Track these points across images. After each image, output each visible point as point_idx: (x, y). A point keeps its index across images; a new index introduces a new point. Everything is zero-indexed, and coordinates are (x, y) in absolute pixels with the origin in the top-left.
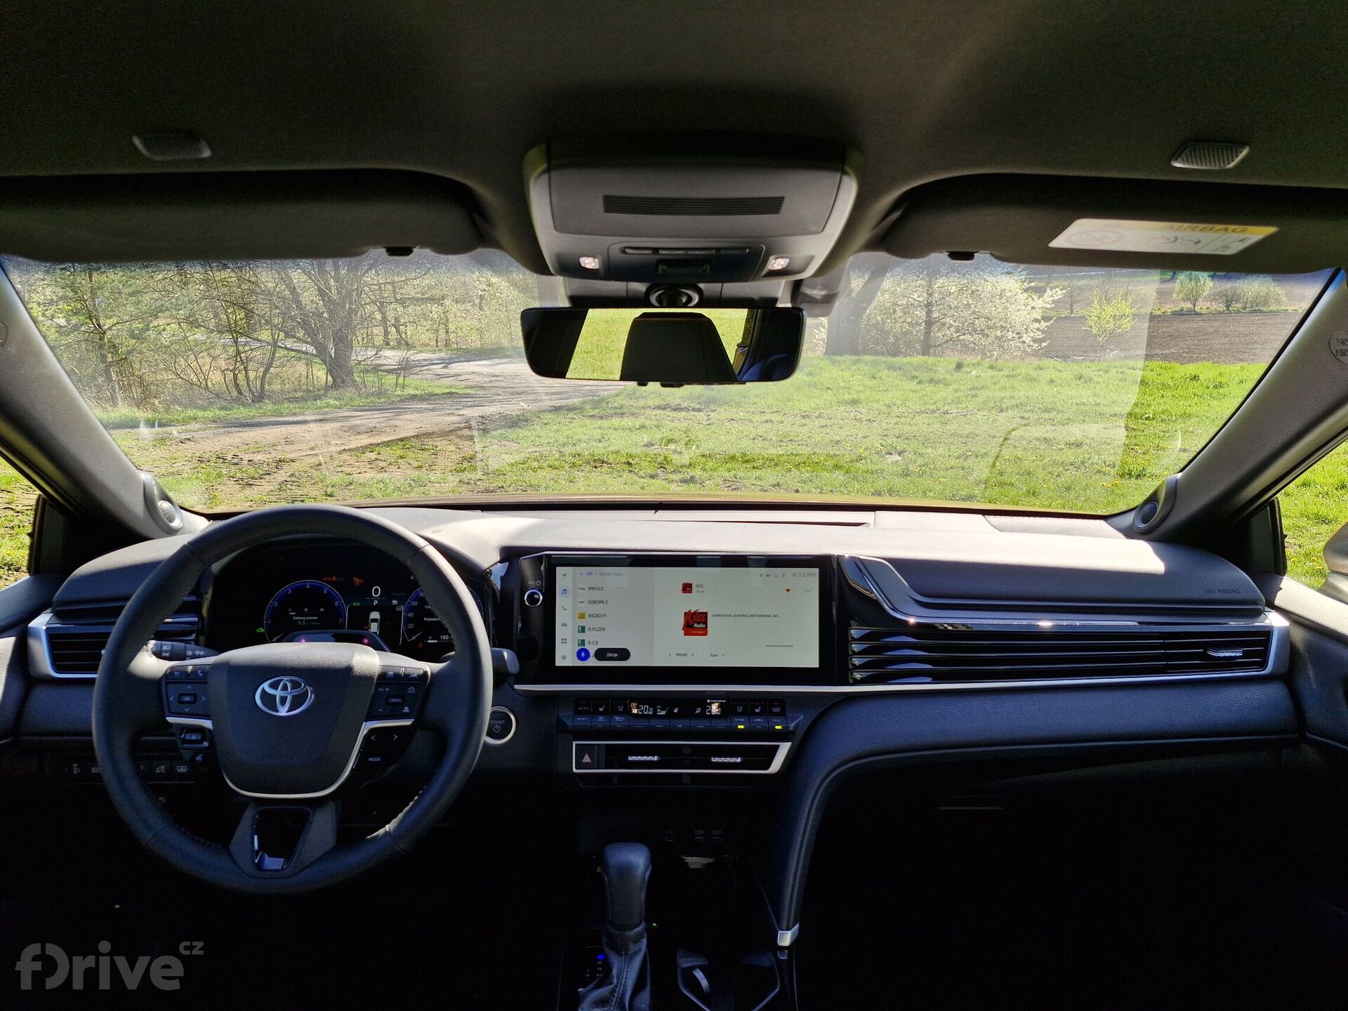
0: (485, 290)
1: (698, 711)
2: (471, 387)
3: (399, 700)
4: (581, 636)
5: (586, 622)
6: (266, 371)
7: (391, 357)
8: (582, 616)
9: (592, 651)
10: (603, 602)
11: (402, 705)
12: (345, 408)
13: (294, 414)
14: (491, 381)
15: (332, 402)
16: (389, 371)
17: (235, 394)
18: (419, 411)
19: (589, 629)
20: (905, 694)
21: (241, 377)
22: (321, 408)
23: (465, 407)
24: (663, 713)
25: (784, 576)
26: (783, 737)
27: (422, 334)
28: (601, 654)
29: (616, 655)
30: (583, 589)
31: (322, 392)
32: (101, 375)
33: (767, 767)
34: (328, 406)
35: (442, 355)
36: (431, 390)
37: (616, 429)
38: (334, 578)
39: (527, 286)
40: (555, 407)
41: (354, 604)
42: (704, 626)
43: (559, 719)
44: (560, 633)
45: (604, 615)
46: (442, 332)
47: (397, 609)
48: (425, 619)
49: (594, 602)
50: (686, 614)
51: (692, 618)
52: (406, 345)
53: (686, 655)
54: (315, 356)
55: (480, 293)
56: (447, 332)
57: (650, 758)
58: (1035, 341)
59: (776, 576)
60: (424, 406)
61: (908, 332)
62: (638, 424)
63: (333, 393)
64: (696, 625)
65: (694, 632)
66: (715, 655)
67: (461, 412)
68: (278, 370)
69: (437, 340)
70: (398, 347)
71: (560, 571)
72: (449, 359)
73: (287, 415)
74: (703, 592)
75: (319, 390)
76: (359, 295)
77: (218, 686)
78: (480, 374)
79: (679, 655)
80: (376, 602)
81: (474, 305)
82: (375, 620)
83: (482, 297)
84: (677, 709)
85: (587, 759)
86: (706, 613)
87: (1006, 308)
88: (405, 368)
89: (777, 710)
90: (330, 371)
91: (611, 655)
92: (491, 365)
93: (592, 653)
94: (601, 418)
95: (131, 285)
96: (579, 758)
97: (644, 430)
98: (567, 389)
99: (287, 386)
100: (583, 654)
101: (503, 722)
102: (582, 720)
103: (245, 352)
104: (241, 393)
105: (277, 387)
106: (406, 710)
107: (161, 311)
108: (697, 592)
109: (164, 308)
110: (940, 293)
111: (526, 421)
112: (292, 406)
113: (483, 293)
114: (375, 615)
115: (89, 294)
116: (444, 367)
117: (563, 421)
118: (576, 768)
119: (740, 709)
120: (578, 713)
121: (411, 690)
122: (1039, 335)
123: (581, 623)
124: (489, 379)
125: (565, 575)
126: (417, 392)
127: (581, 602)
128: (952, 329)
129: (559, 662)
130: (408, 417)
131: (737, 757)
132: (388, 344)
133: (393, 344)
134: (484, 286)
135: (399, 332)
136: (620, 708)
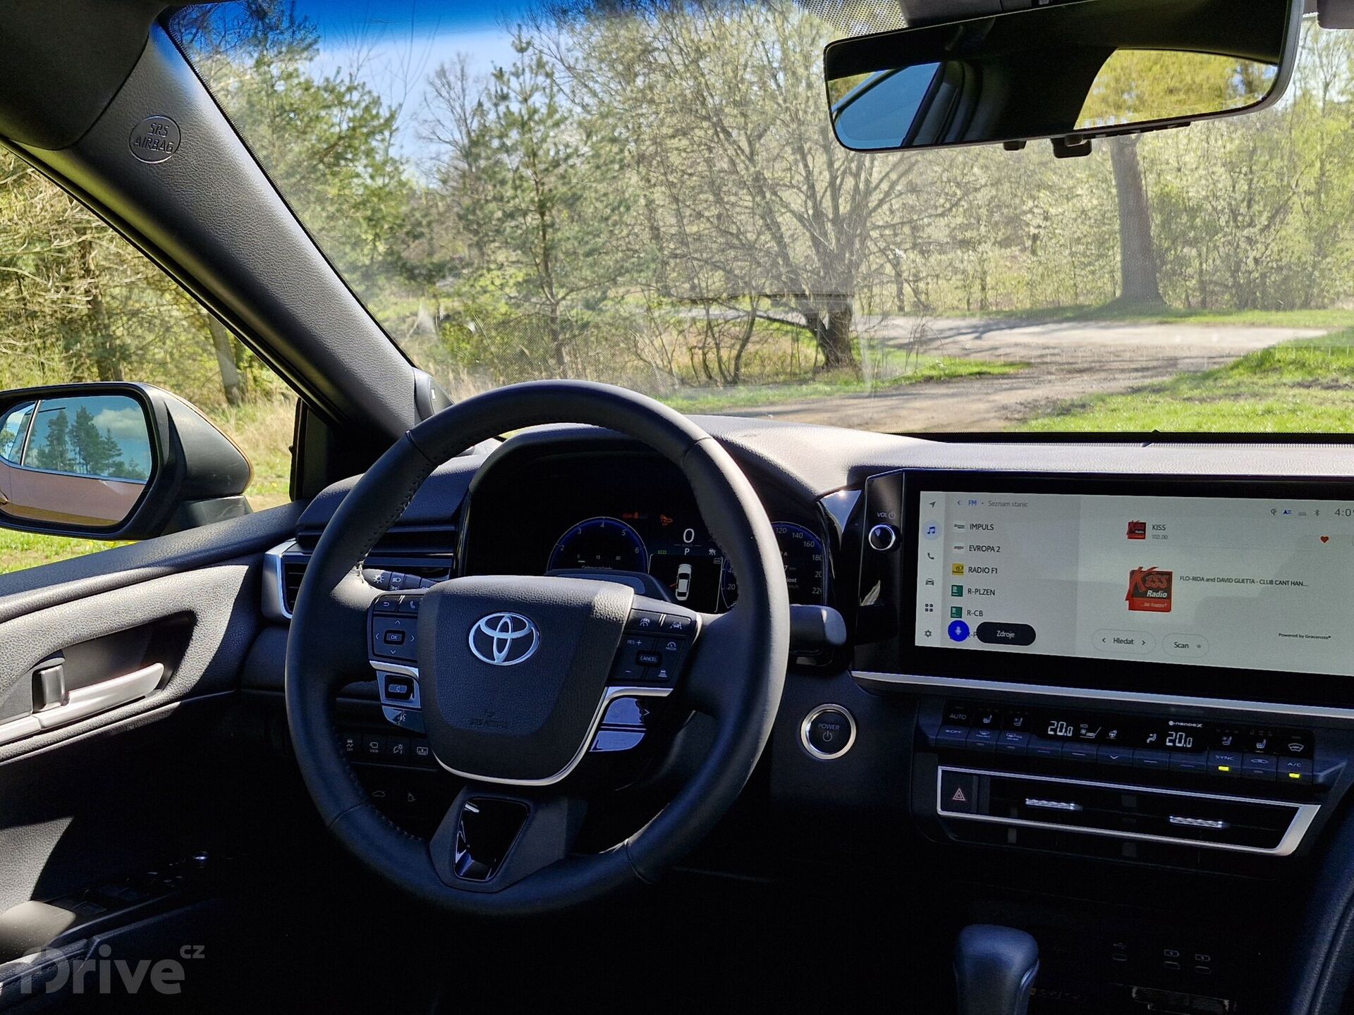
0: (1039, 227)
1: (1152, 738)
2: (1012, 364)
3: (653, 659)
4: (957, 602)
5: (965, 580)
6: (743, 346)
7: (902, 327)
8: (958, 570)
9: (973, 624)
10: (993, 549)
11: (658, 666)
12: (837, 395)
13: (772, 404)
14: (1042, 356)
15: (821, 387)
16: (900, 347)
17: (703, 378)
18: (933, 397)
19: (970, 591)
21: (711, 356)
22: (806, 395)
23: (996, 391)
24: (1091, 735)
25: (1317, 513)
27: (946, 292)
28: (987, 631)
29: (1011, 635)
30: (961, 527)
31: (810, 375)
32: (552, 357)
33: (1273, 844)
34: (816, 392)
35: (975, 321)
36: (953, 369)
37: (1223, 416)
38: (636, 515)
39: (1103, 216)
40: (1132, 388)
41: (659, 552)
42: (1165, 595)
43: (918, 728)
44: (924, 594)
45: (995, 570)
46: (977, 287)
47: (715, 562)
49: (979, 548)
50: (1133, 573)
51: (1144, 581)
52: (923, 308)
53: (1131, 642)
54: (804, 327)
55: (1033, 231)
56: (983, 289)
57: (1063, 805)
59: (1302, 514)
60: (942, 390)
62: (1260, 407)
63: (824, 376)
64: (1150, 593)
65: (1147, 605)
66: (1184, 646)
67: (992, 398)
68: (758, 347)
69: (968, 300)
70: (915, 314)
71: (926, 497)
72: (984, 326)
73: (764, 404)
74: (1165, 537)
75: (806, 373)
76: (863, 242)
77: (429, 618)
78: (1026, 346)
79: (1118, 641)
80: (687, 551)
81: (1024, 250)
82: (684, 576)
83: (1035, 238)
84: (1115, 732)
85: (959, 796)
86: (1169, 574)
88: (921, 342)
89: (1296, 747)
90: (822, 345)
91: (1003, 634)
92: (1043, 333)
93: (973, 629)
94: (1202, 400)
95: (587, 242)
96: (947, 794)
97: (1269, 417)
98: (1155, 363)
99: (768, 369)
100: (958, 630)
101: (838, 727)
102: (954, 734)
103: (718, 325)
104: (710, 377)
105: (755, 369)
106: (663, 674)
107: (621, 275)
108: (1155, 537)
109: (623, 271)
111: (1083, 406)
112: (770, 392)
113: (1036, 231)
114: (685, 569)
115: (541, 257)
116: (977, 338)
117: (1141, 405)
118: (943, 809)
119: (1227, 741)
120: (948, 722)
121: (671, 646)
123: (958, 580)
124: (1039, 352)
125: (933, 504)
126: (934, 373)
127: (960, 548)
129: (920, 641)
130: (917, 404)
131: (1216, 820)
132: (901, 309)
133: (907, 309)
134: (1039, 221)
135: (916, 292)
136: (1018, 722)
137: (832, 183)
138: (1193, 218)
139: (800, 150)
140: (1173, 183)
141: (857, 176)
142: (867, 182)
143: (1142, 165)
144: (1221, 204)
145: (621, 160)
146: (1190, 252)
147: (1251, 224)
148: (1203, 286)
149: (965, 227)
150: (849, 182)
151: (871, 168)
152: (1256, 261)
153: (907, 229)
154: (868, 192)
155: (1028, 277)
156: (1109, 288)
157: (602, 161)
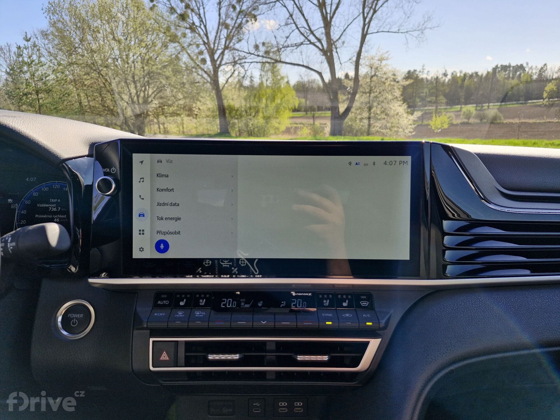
1: (283, 304)
4: (160, 227)
20: (502, 286)
24: (247, 306)
25: (374, 164)
26: (373, 333)
33: (356, 365)
39: (214, 110)
43: (136, 314)
44: (137, 224)
48: (37, 216)
55: (196, 113)
57: (232, 356)
58: (410, 132)
59: (366, 165)
61: (361, 128)
71: (137, 157)
81: (194, 118)
84: (261, 302)
85: (164, 357)
87: (399, 120)
89: (364, 304)
93: (171, 243)
96: (157, 355)
100: (161, 246)
101: (82, 315)
102: (160, 316)
110: (374, 113)
118: (153, 367)
119: (327, 303)
120: (156, 307)
122: (412, 130)
125: (141, 162)
128: (378, 128)
129: (136, 254)
131: (325, 355)
132: (160, 132)
133: (162, 132)
134: (197, 110)
135: (164, 128)
136: (202, 302)
137: (137, 94)
138: (236, 112)
139: (126, 82)
140: (232, 103)
141: (144, 92)
142: (148, 94)
143: (223, 97)
144: (243, 109)
145: (66, 79)
146: (236, 121)
147: (250, 115)
148: (239, 131)
149: (177, 110)
150: (142, 94)
151: (149, 90)
152: (252, 125)
153: (160, 109)
154: (148, 97)
155: (195, 126)
156: (216, 130)
157: (59, 79)
